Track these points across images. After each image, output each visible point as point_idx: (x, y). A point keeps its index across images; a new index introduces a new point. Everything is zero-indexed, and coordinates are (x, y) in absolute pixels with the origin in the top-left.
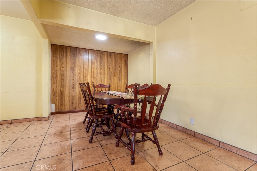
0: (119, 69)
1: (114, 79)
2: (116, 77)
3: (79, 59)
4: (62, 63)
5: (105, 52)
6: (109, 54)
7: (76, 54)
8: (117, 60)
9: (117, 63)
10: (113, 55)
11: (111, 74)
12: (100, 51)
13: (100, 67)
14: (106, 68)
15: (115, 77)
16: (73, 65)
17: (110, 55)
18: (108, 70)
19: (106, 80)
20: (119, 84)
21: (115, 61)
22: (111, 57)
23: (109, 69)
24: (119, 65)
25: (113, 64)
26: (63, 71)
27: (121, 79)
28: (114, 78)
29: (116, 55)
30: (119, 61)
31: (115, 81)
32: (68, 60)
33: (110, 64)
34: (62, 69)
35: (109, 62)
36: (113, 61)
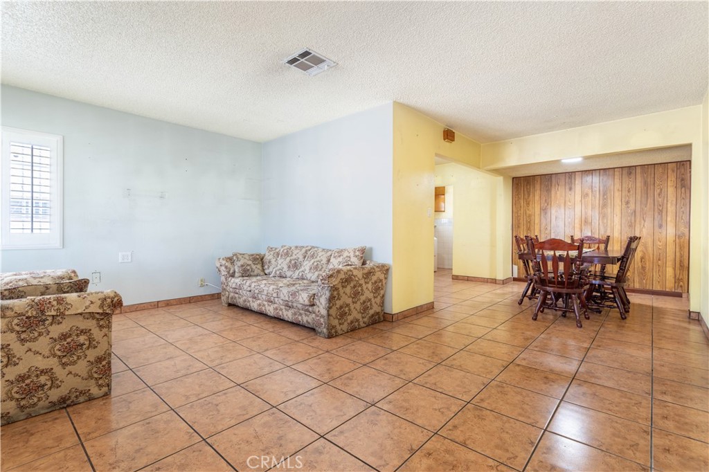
0: (658, 201)
1: (640, 225)
2: (647, 221)
3: (556, 193)
4: (529, 204)
5: (616, 170)
6: (625, 171)
7: (551, 185)
8: (652, 179)
9: (652, 187)
10: (639, 170)
11: (632, 213)
12: (602, 171)
13: (601, 202)
14: (618, 201)
15: (645, 221)
16: (546, 204)
17: (630, 173)
18: (624, 206)
19: (617, 226)
20: (656, 237)
21: (646, 183)
22: (633, 176)
23: (627, 203)
24: (659, 191)
25: (639, 191)
26: (530, 216)
27: (664, 224)
28: (640, 221)
29: (648, 168)
30: (657, 182)
31: (643, 230)
32: (537, 198)
33: (629, 192)
34: (528, 212)
35: (627, 189)
36: (639, 184)
